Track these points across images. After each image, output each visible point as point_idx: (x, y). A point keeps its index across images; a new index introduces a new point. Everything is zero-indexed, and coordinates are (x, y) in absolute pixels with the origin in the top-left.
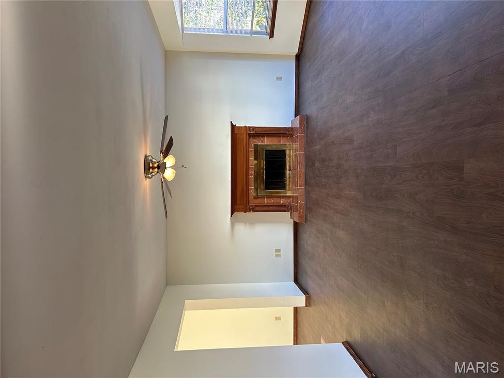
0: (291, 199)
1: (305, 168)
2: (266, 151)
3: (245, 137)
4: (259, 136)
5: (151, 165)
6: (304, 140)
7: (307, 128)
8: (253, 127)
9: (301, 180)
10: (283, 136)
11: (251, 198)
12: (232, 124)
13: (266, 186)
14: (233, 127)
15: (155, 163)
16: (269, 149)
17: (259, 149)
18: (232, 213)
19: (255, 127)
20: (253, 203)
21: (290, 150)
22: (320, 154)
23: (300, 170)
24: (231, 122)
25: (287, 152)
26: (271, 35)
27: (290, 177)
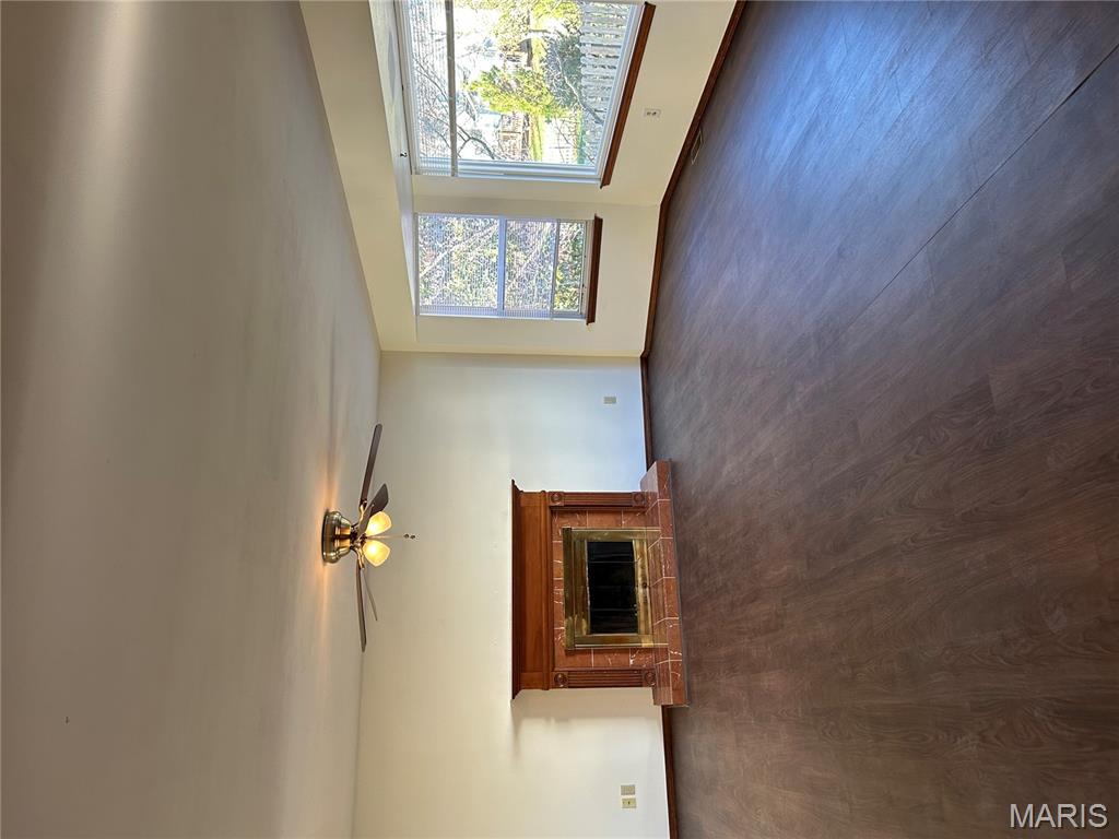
0: (652, 656)
1: (677, 571)
2: (590, 544)
3: (543, 514)
4: (573, 513)
5: (338, 532)
6: (669, 512)
7: (675, 485)
8: (559, 494)
9: (671, 601)
10: (625, 512)
11: (560, 652)
12: (514, 488)
13: (592, 623)
14: (516, 492)
15: (347, 527)
16: (595, 538)
17: (574, 539)
18: (515, 692)
19: (565, 494)
20: (563, 664)
21: (641, 541)
22: (707, 524)
23: (668, 576)
24: (513, 481)
25: (636, 546)
26: (591, 318)
27: (646, 603)
